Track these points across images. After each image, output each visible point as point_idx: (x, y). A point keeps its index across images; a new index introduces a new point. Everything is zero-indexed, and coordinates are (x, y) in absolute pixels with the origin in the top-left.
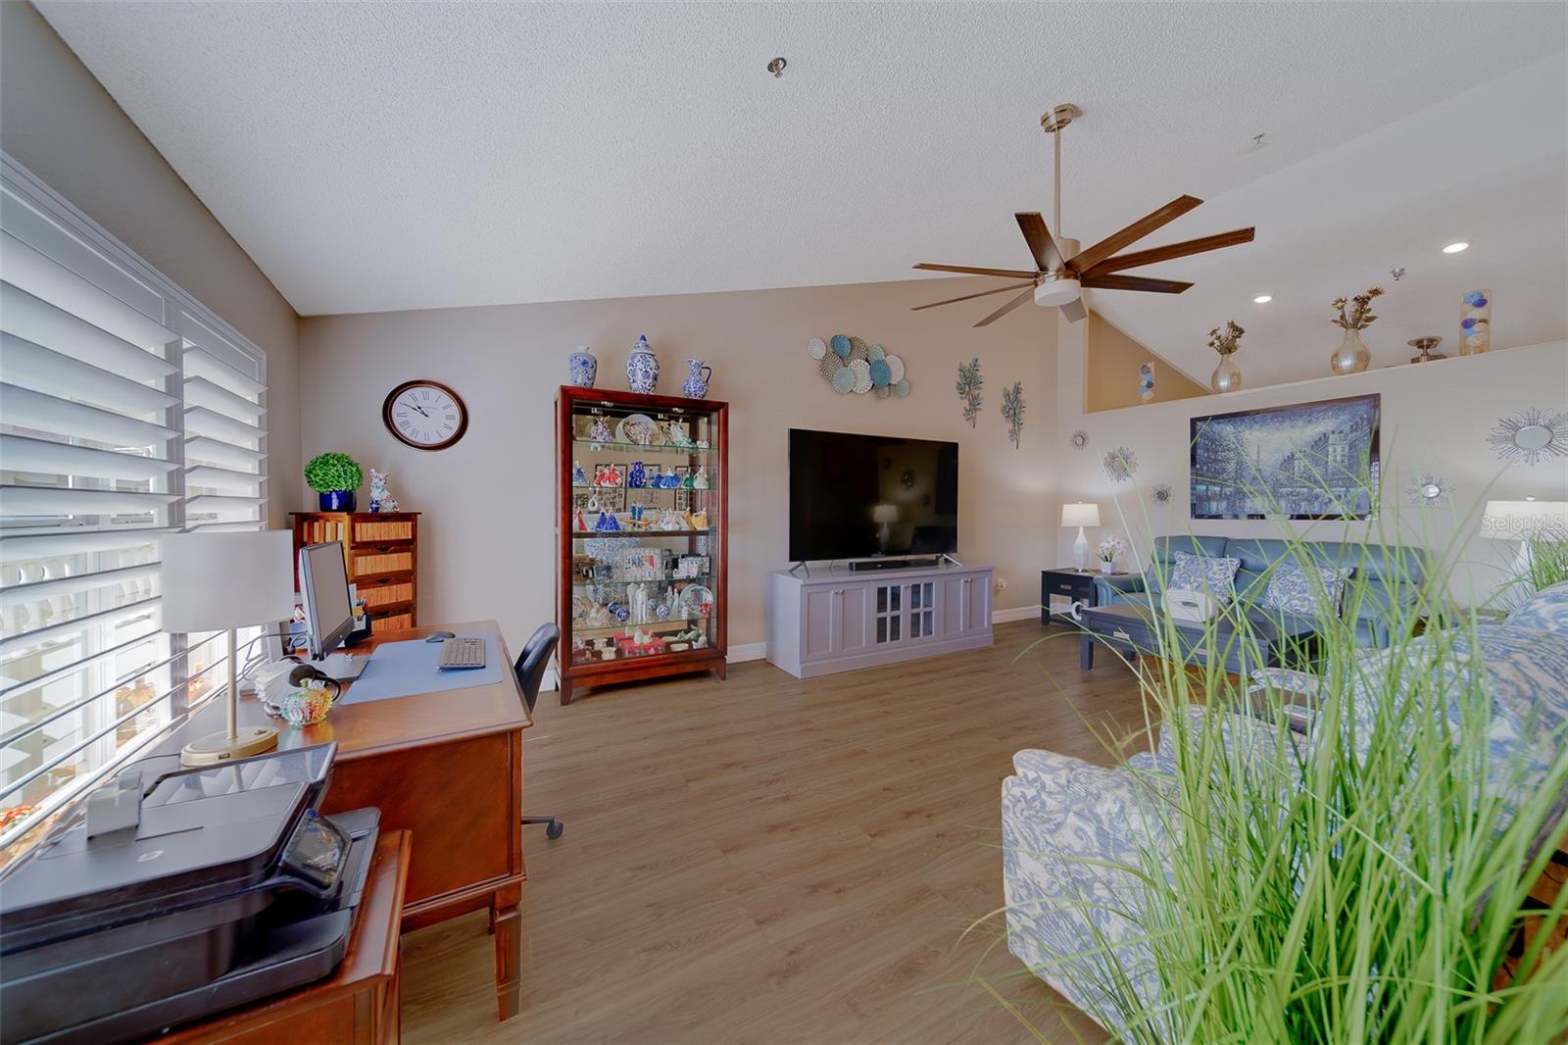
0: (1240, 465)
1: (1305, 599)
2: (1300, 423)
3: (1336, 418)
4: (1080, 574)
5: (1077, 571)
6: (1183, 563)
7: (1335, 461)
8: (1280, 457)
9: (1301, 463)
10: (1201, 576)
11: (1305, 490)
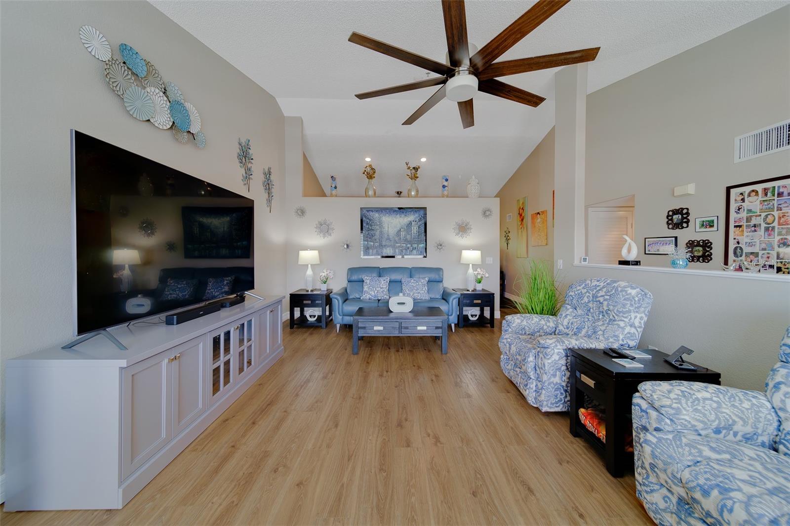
0: (381, 232)
1: (419, 293)
2: (403, 216)
3: (414, 215)
4: (309, 293)
5: (308, 291)
6: (368, 281)
7: (414, 233)
8: (396, 230)
9: (403, 234)
10: (378, 287)
11: (405, 245)
